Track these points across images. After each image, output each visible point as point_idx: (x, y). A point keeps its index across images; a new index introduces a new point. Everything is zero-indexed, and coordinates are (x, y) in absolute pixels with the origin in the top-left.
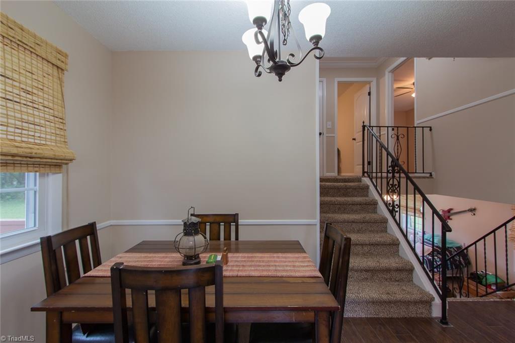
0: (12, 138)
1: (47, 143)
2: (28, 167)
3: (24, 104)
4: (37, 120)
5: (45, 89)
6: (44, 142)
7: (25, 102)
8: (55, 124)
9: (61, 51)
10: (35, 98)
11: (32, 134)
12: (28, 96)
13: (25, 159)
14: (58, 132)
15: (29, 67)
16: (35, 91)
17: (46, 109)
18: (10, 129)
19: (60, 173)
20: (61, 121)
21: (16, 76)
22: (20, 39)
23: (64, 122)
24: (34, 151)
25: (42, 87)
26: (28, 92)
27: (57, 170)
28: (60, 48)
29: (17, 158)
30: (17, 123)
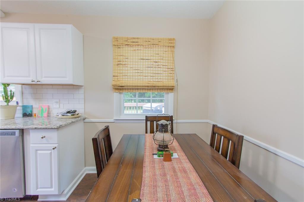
0: (150, 80)
1: (164, 80)
2: (158, 90)
3: (155, 67)
4: (159, 72)
5: (164, 58)
6: (162, 80)
7: (155, 66)
8: (168, 72)
9: (171, 39)
10: (159, 64)
11: (157, 78)
12: (156, 63)
13: (152, 87)
14: (169, 75)
15: (157, 52)
16: (159, 61)
17: (164, 67)
18: (149, 77)
19: (172, 92)
20: (172, 70)
21: (152, 58)
22: (153, 43)
23: (173, 70)
24: (154, 84)
25: (162, 58)
26: (156, 62)
27: (171, 91)
28: (170, 37)
29: (149, 87)
30: (151, 75)
